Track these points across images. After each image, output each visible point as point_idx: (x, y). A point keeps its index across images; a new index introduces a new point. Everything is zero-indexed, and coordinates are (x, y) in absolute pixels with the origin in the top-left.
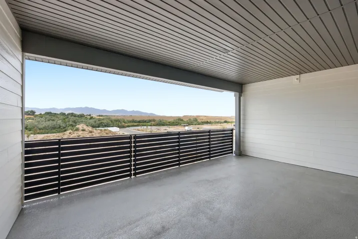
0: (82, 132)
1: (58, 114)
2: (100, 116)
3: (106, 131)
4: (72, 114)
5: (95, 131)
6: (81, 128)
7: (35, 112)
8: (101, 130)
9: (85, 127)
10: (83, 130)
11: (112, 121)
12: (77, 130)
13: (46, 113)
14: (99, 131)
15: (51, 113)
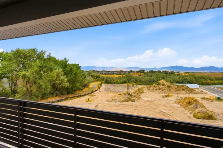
0: (162, 86)
1: (156, 72)
2: (187, 73)
3: (183, 87)
4: (166, 71)
5: (172, 86)
6: (162, 83)
7: (144, 71)
8: (178, 86)
9: (165, 83)
10: (163, 85)
11: (195, 78)
12: (159, 84)
13: (150, 71)
14: (176, 87)
15: (152, 71)
